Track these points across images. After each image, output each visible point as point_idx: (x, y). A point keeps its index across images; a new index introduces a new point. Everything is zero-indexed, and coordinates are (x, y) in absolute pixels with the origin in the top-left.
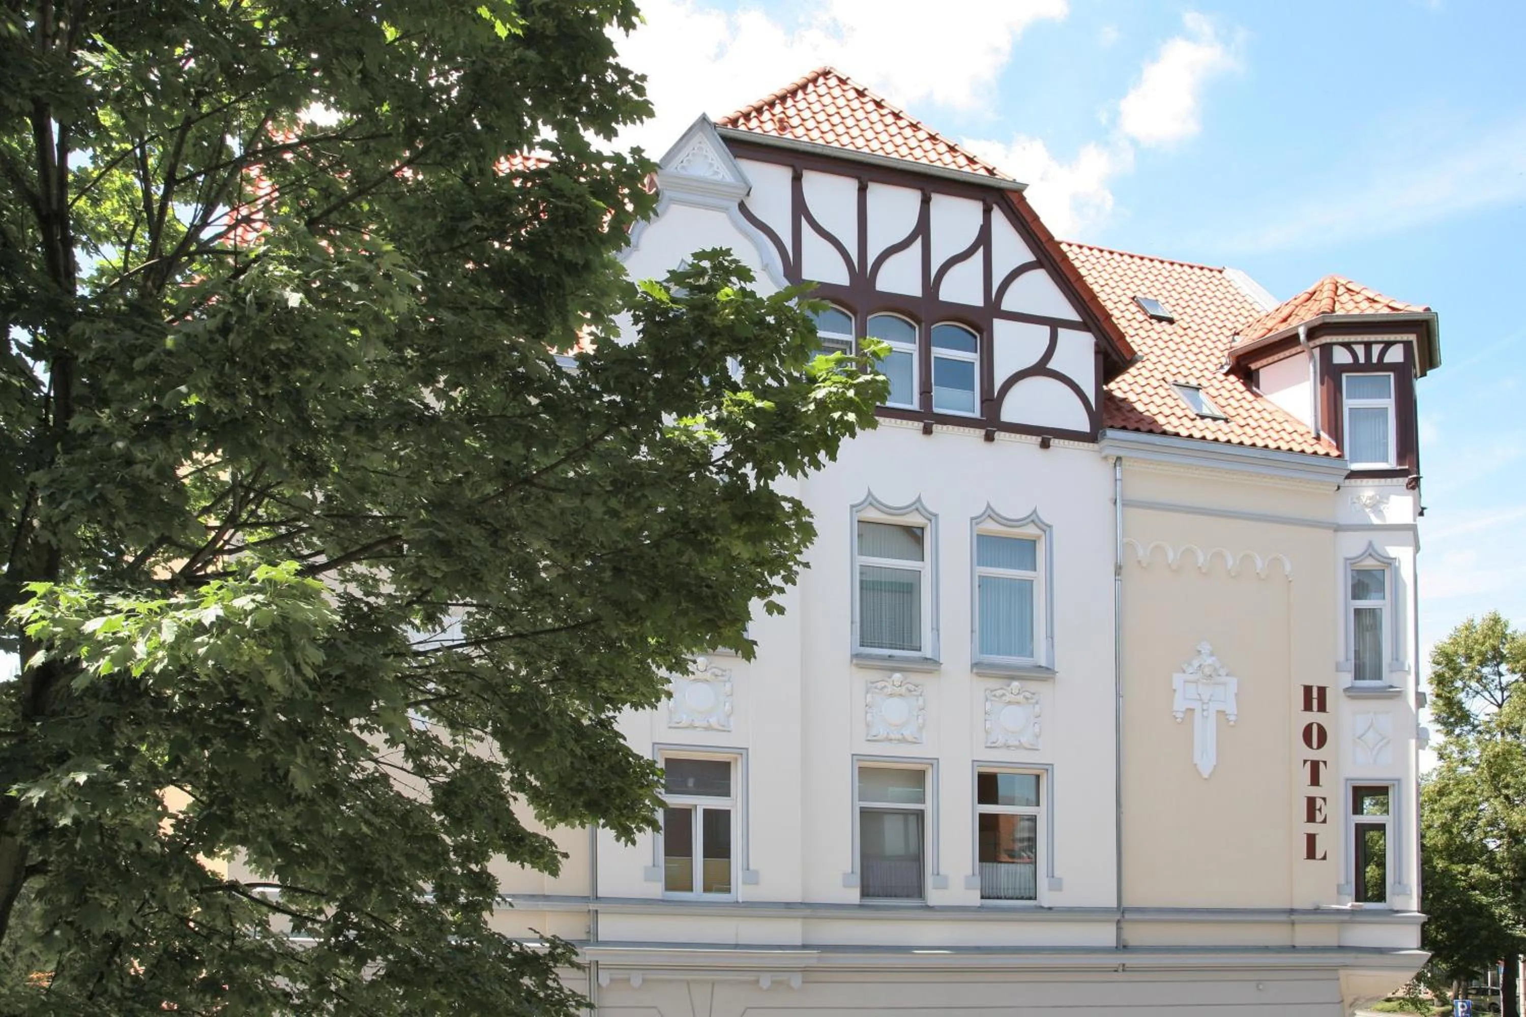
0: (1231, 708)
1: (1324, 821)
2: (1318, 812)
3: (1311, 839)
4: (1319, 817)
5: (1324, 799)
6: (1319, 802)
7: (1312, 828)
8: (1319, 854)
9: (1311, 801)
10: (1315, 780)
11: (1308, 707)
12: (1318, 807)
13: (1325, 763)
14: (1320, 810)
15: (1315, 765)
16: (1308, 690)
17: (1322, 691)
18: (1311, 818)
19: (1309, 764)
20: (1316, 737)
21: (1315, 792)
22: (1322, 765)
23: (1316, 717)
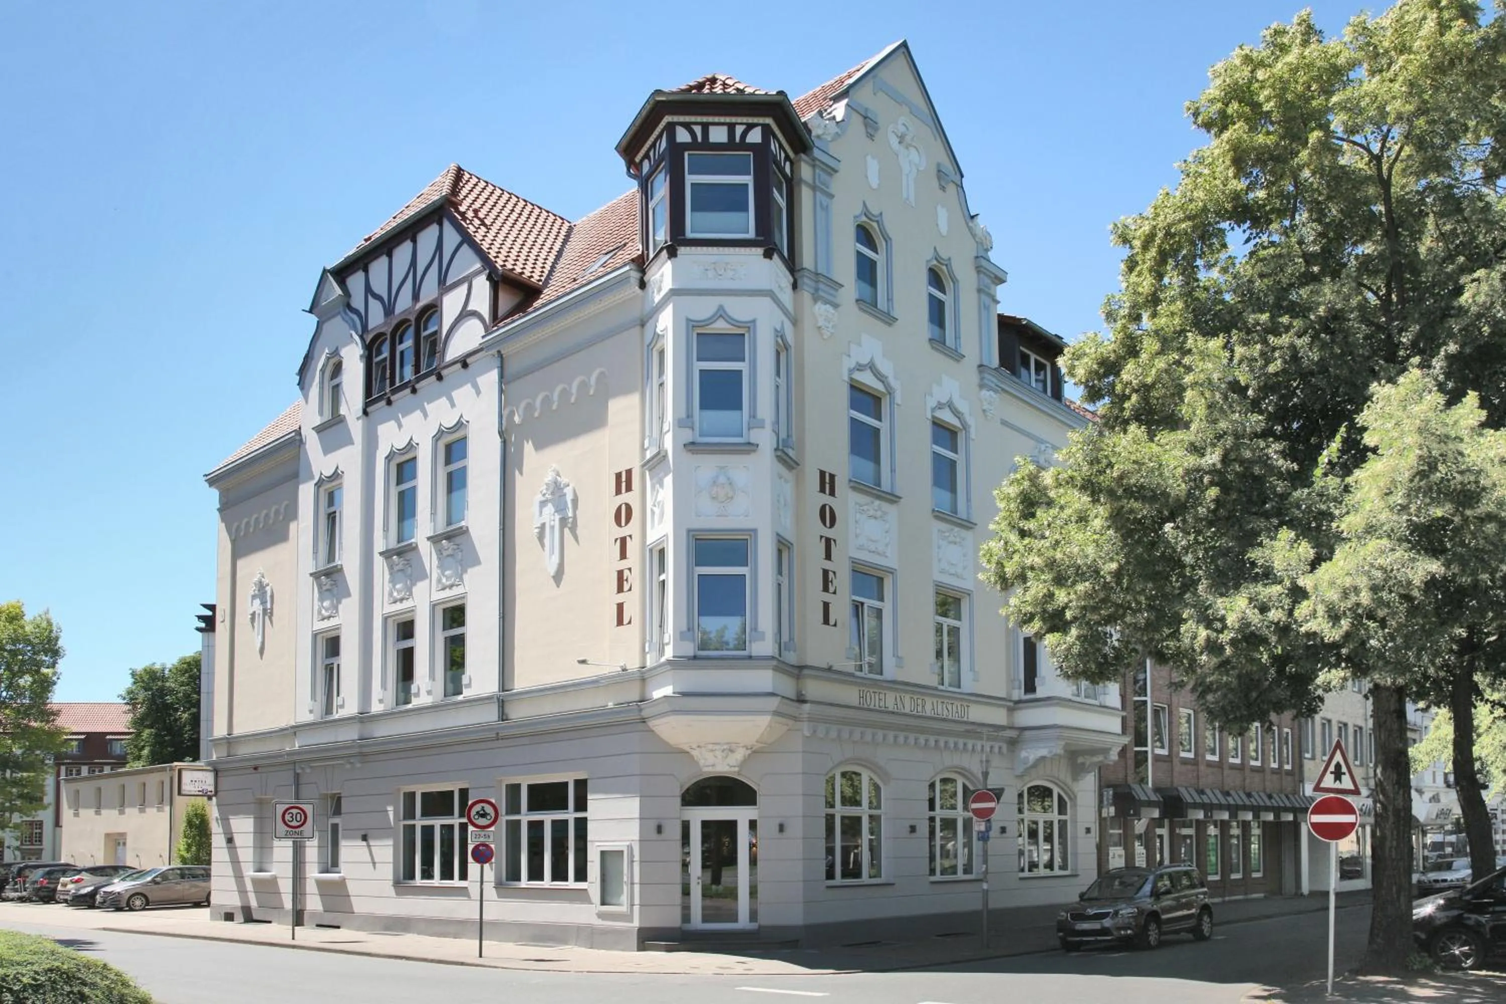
1: (630, 590)
2: (625, 583)
3: (620, 608)
4: (626, 587)
5: (630, 569)
6: (626, 573)
8: (626, 621)
9: (620, 574)
10: (623, 555)
11: (618, 492)
12: (625, 578)
13: (630, 537)
14: (627, 581)
15: (623, 541)
16: (618, 477)
17: (629, 472)
18: (620, 589)
19: (618, 541)
20: (623, 515)
21: (623, 565)
22: (628, 539)
23: (625, 497)
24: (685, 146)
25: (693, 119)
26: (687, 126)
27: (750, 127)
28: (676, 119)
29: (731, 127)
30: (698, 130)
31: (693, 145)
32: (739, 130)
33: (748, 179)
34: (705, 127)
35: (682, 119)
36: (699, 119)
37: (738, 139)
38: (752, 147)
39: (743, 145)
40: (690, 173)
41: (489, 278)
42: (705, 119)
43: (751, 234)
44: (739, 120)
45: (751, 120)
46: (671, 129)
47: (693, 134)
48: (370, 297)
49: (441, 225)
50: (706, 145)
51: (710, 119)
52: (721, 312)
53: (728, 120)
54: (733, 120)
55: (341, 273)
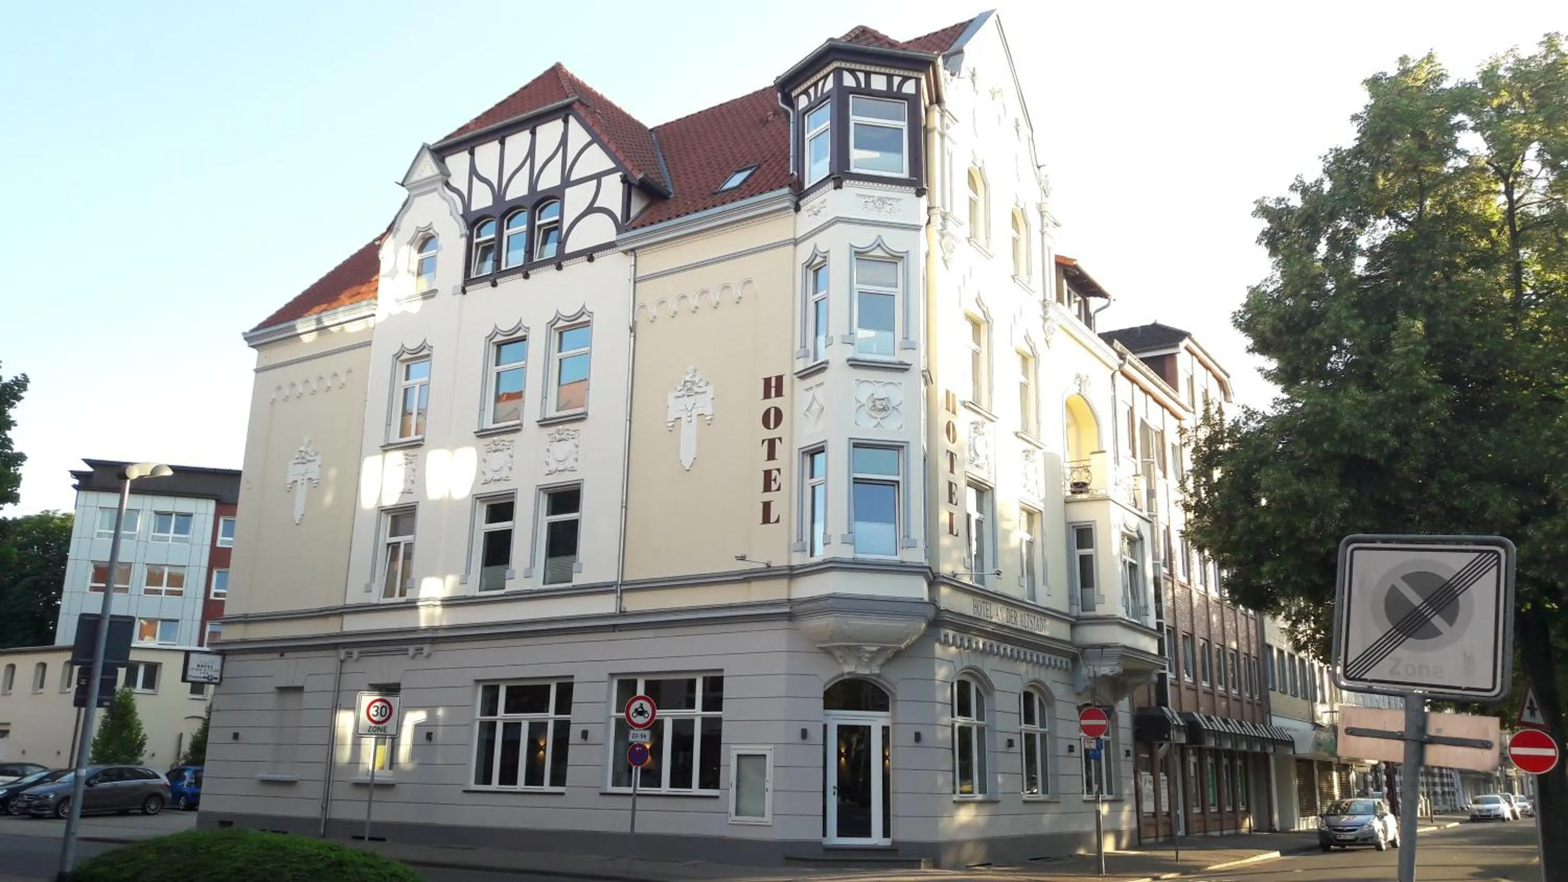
0: (708, 411)
1: (779, 489)
2: (773, 482)
3: (767, 506)
4: (774, 486)
5: (779, 470)
6: (775, 473)
7: (767, 497)
8: (773, 519)
9: (768, 474)
10: (771, 456)
11: (767, 395)
12: (773, 478)
13: (780, 439)
14: (775, 480)
15: (772, 443)
16: (767, 381)
17: (779, 379)
18: (767, 488)
19: (766, 443)
20: (773, 418)
21: (771, 465)
22: (777, 441)
23: (774, 402)
24: (851, 91)
25: (858, 67)
26: (852, 72)
27: (905, 79)
28: (843, 65)
29: (890, 77)
30: (861, 76)
31: (857, 91)
32: (897, 80)
33: (904, 125)
34: (868, 74)
35: (848, 65)
36: (863, 67)
37: (895, 89)
38: (906, 97)
39: (900, 96)
40: (853, 114)
41: (624, 180)
42: (868, 68)
43: (905, 175)
44: (897, 72)
45: (906, 73)
46: (838, 73)
47: (857, 79)
48: (474, 179)
49: (566, 122)
50: (868, 92)
51: (873, 69)
52: (879, 241)
53: (887, 71)
54: (892, 72)
55: (441, 152)
